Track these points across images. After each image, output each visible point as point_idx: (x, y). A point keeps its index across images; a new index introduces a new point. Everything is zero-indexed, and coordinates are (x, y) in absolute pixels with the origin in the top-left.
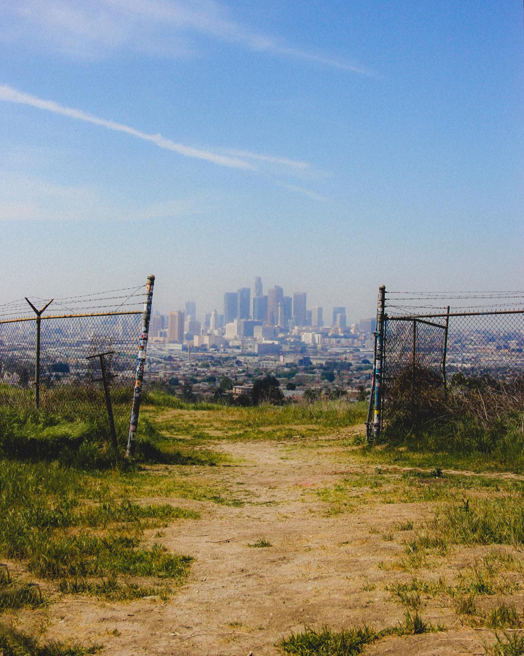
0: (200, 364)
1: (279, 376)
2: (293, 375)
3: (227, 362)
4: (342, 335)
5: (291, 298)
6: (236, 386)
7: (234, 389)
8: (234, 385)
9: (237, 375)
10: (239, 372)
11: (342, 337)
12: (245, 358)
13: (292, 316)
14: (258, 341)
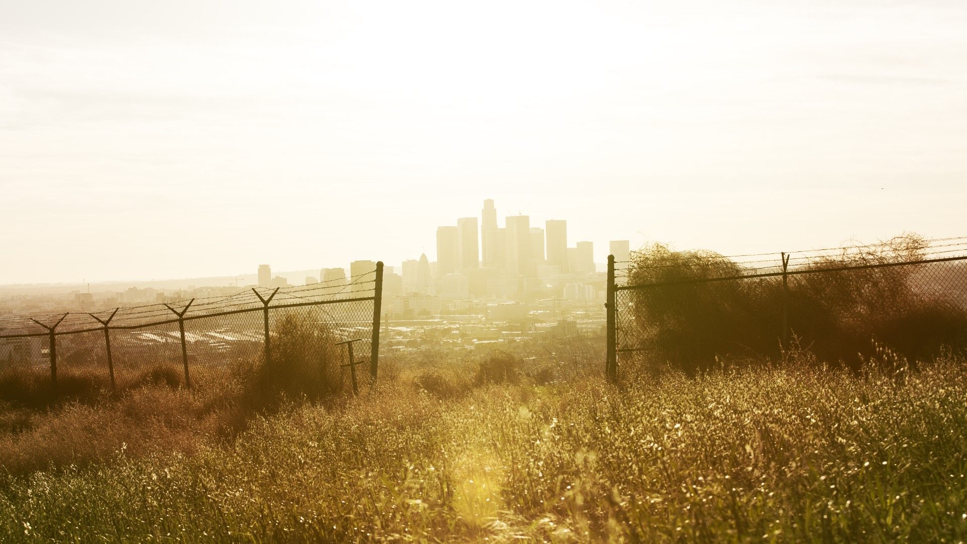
5: (542, 231)
13: (546, 259)
14: (494, 300)
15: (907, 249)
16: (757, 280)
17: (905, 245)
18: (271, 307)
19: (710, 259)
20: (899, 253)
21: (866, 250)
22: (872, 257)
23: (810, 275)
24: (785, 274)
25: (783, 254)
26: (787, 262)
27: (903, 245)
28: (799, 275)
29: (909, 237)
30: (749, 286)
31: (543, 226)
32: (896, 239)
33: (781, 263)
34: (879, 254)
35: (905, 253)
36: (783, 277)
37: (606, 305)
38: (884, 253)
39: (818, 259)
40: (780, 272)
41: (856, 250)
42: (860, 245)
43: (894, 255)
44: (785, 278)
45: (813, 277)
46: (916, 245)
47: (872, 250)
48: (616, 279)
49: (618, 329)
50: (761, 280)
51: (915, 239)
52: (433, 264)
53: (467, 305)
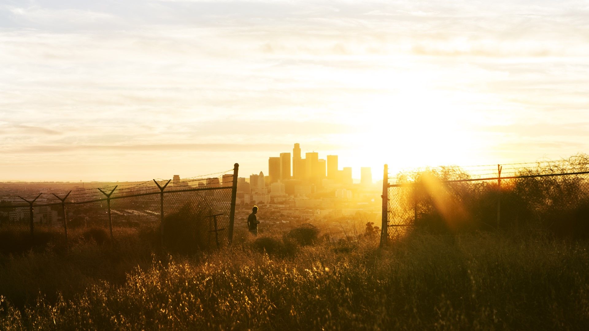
5: (325, 161)
12: (288, 212)
13: (326, 175)
14: (298, 197)
15: (580, 164)
16: (481, 182)
17: (578, 161)
18: (166, 192)
19: (450, 168)
20: (574, 166)
21: (553, 164)
22: (557, 169)
23: (516, 180)
24: (499, 179)
25: (499, 165)
26: (501, 171)
27: (577, 162)
28: (509, 179)
29: (581, 156)
30: (475, 185)
31: (325, 158)
32: (573, 157)
33: (497, 172)
34: (561, 167)
35: (578, 167)
36: (498, 181)
37: (382, 196)
38: (565, 167)
39: (520, 170)
40: (496, 177)
41: (547, 164)
42: (549, 160)
43: (571, 168)
44: (499, 181)
45: (518, 181)
46: (585, 161)
47: (557, 164)
48: (389, 180)
49: (389, 212)
50: (483, 182)
51: (585, 158)
52: (267, 177)
53: (284, 199)
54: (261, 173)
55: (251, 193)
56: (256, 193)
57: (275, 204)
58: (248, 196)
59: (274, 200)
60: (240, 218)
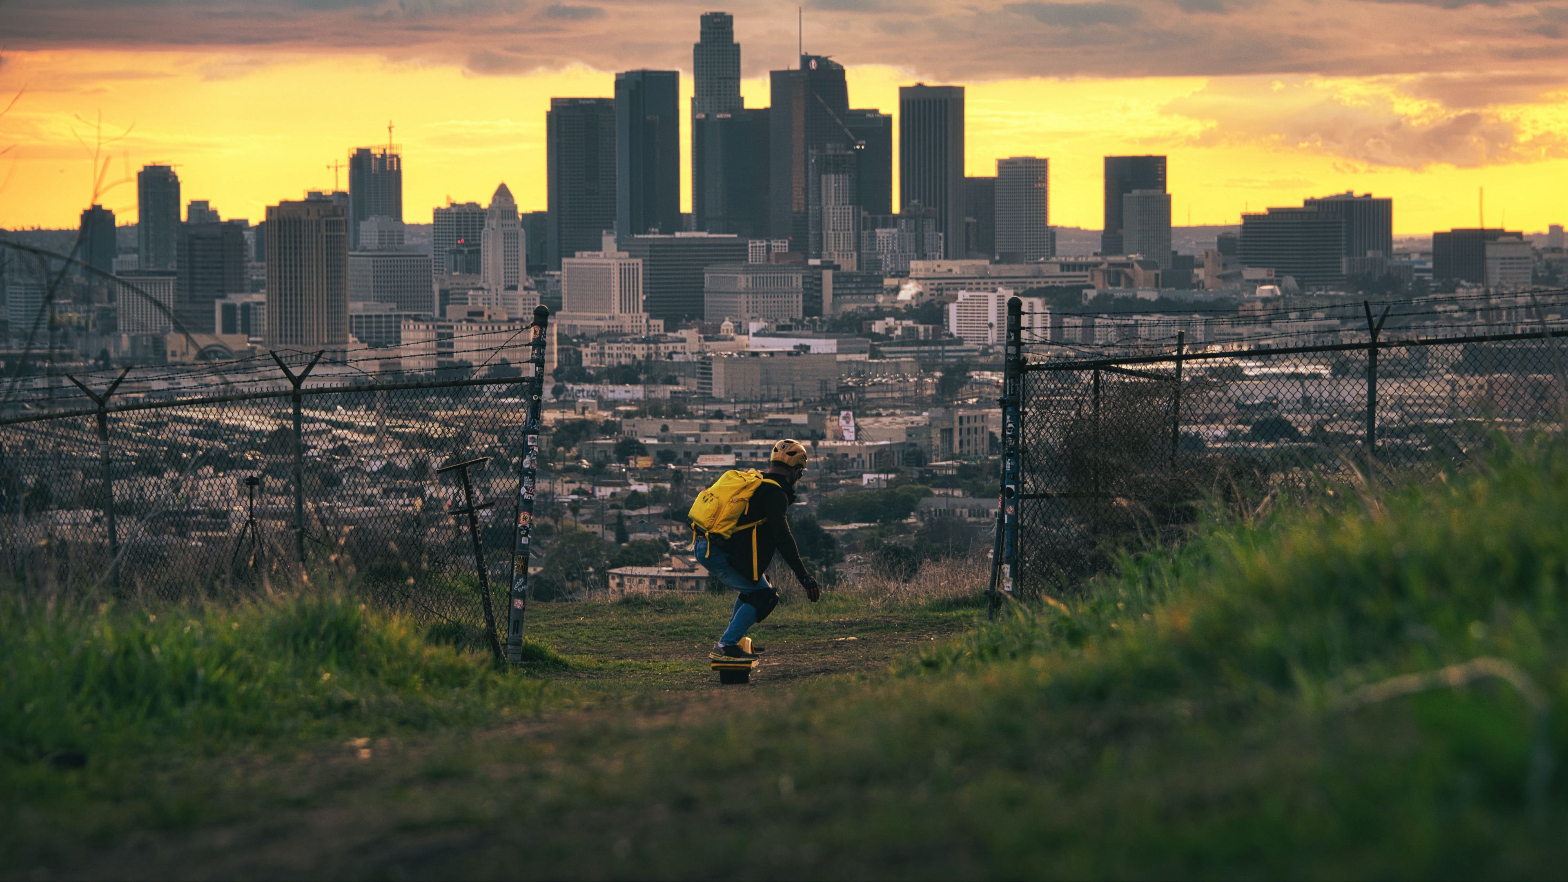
0: (436, 462)
1: (841, 514)
2: (907, 506)
3: (574, 451)
4: (1152, 296)
5: (888, 119)
6: (627, 570)
7: (613, 583)
8: (613, 567)
9: (627, 512)
10: (636, 500)
11: (1147, 308)
12: (665, 428)
14: (725, 339)
52: (534, 218)
53: (640, 351)
54: (503, 192)
55: (443, 313)
56: (470, 314)
57: (589, 380)
58: (422, 336)
59: (579, 355)
60: (376, 466)
